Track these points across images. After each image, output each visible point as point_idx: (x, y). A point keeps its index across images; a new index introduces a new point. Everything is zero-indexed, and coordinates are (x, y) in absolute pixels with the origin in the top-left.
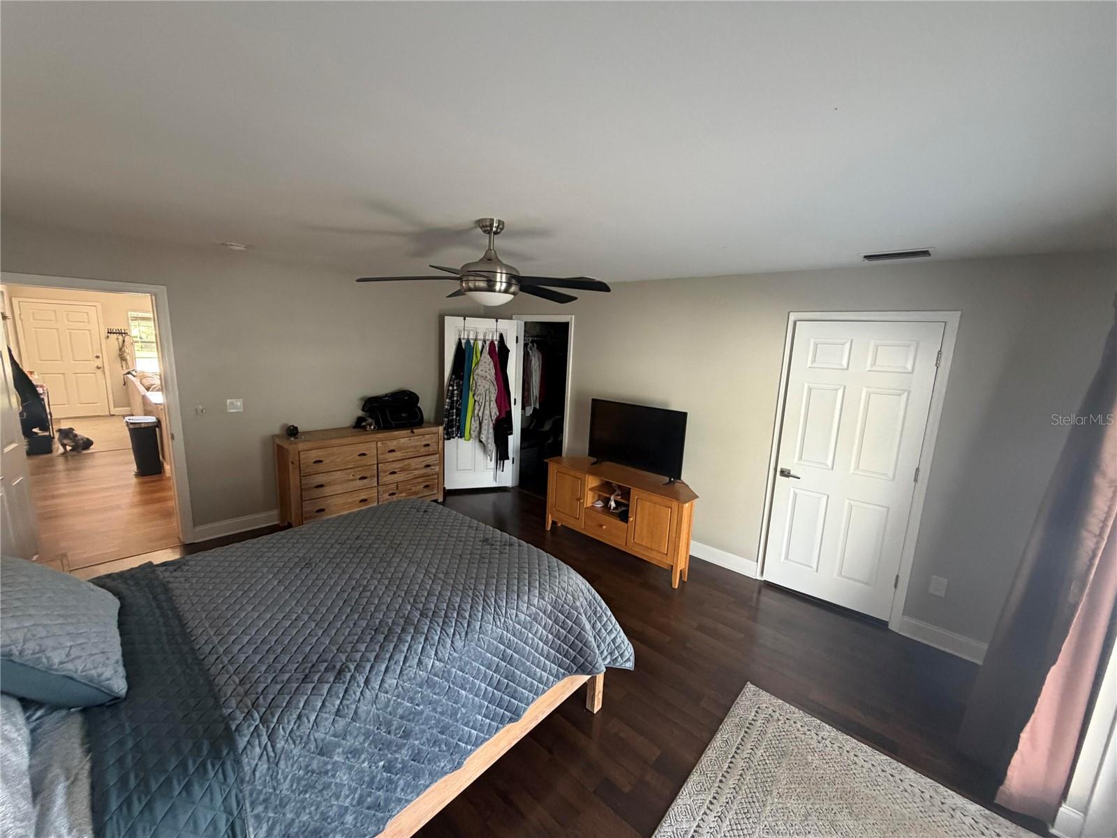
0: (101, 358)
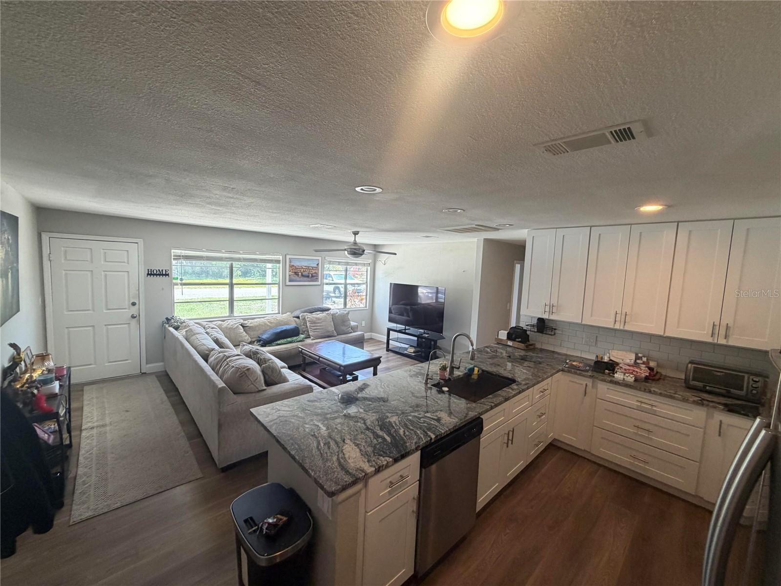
0: (137, 306)
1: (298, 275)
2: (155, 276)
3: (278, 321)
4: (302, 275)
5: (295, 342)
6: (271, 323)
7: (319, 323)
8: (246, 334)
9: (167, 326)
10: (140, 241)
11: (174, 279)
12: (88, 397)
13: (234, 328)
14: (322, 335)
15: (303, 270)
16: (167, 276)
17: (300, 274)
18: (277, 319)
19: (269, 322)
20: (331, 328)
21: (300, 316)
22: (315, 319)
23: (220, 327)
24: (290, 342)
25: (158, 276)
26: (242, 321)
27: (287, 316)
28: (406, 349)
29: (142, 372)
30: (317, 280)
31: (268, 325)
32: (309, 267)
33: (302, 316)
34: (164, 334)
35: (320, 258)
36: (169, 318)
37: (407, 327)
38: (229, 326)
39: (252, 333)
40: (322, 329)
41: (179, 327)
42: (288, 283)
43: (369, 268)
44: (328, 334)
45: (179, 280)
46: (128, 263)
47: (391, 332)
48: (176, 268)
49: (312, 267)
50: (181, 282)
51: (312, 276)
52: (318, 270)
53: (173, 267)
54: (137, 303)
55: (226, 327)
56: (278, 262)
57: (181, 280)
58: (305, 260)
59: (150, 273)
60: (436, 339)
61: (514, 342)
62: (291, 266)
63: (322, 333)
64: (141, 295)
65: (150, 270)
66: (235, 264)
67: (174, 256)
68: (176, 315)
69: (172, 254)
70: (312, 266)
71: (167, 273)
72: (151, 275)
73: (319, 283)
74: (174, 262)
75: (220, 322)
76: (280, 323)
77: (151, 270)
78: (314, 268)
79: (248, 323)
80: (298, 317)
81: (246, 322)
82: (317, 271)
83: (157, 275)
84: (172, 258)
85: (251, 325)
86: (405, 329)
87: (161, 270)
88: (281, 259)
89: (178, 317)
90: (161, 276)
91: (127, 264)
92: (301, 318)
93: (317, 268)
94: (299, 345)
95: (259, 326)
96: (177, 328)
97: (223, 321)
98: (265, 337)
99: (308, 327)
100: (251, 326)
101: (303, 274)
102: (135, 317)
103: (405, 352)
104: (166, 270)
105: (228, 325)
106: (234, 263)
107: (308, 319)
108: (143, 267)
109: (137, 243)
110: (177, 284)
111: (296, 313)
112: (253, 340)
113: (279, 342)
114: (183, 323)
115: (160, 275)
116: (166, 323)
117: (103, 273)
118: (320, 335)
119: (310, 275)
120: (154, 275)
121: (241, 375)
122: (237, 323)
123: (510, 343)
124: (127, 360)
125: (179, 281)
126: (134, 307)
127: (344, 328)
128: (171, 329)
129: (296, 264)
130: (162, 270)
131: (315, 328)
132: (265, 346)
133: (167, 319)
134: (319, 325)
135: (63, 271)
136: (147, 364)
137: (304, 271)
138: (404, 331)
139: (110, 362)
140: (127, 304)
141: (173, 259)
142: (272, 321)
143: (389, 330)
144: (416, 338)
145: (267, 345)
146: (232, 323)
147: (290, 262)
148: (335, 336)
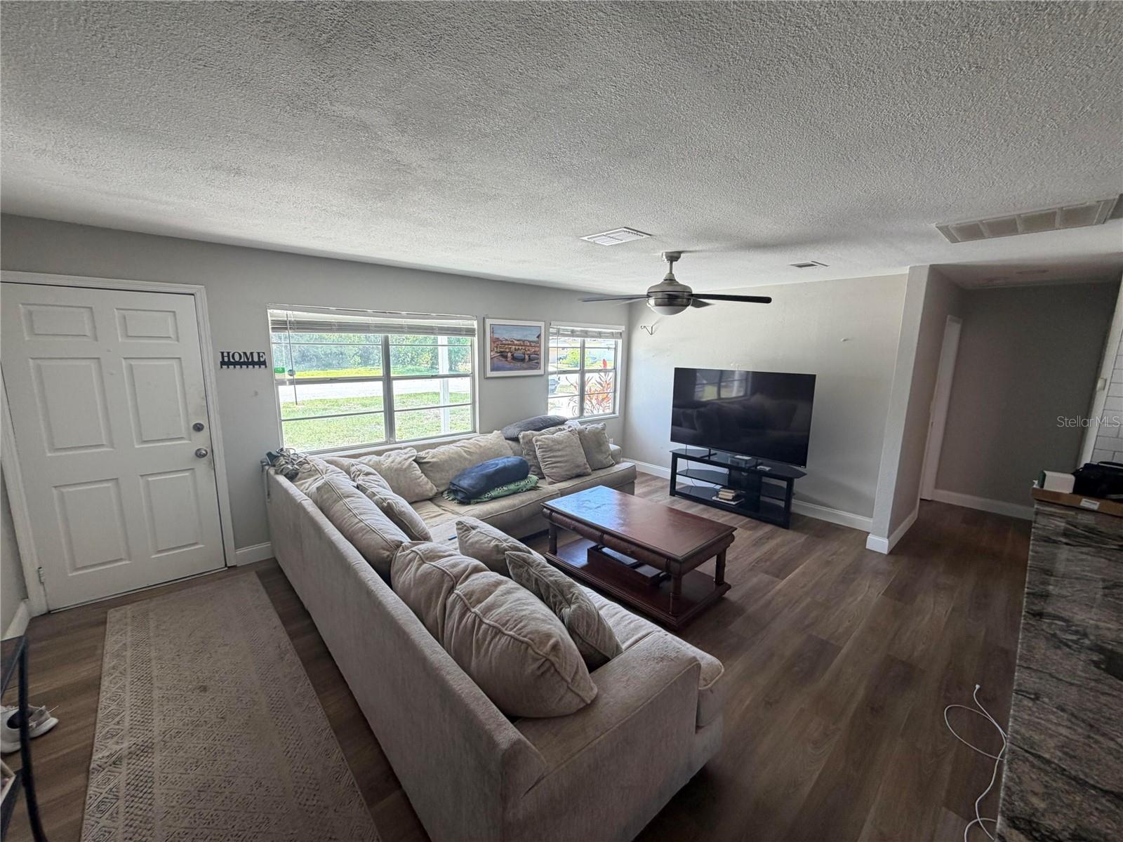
0: (206, 432)
1: (506, 357)
2: (238, 367)
3: (482, 450)
4: (514, 358)
5: (522, 491)
6: (469, 453)
7: (559, 450)
8: (426, 479)
9: (272, 471)
10: (199, 289)
11: (277, 371)
12: (116, 642)
13: (406, 469)
14: (568, 473)
15: (514, 347)
16: (263, 367)
17: (509, 355)
18: (481, 446)
19: (465, 451)
20: (582, 459)
21: (520, 436)
22: (551, 444)
23: (377, 467)
24: (515, 493)
25: (244, 367)
26: (415, 452)
27: (495, 438)
28: (717, 493)
29: (228, 565)
30: (537, 366)
31: (465, 459)
32: (524, 341)
33: (523, 438)
34: (268, 490)
35: (542, 324)
36: (274, 453)
37: (713, 452)
38: (395, 465)
39: (438, 476)
40: (566, 461)
41: (297, 474)
42: (490, 374)
43: (620, 342)
44: (578, 471)
45: (286, 373)
46: (178, 340)
47: (679, 460)
48: (280, 348)
49: (530, 342)
50: (292, 377)
51: (530, 359)
52: (540, 347)
53: (274, 347)
54: (206, 425)
55: (390, 469)
56: (470, 332)
57: (292, 372)
58: (515, 327)
59: (226, 359)
60: (789, 476)
61: (1104, 501)
62: (494, 341)
63: (566, 471)
64: (211, 407)
65: (225, 354)
66: (393, 338)
67: (274, 322)
68: (285, 447)
69: (270, 319)
70: (530, 339)
71: (262, 360)
72: (228, 364)
73: (540, 372)
74: (274, 336)
75: (375, 458)
76: (487, 453)
77: (228, 353)
78: (533, 344)
79: (428, 455)
80: (516, 440)
81: (422, 454)
82: (537, 349)
83: (241, 364)
84: (270, 327)
85: (434, 460)
86: (710, 455)
87: (248, 354)
88: (476, 326)
89: (292, 452)
90: (251, 367)
91: (176, 343)
92: (521, 440)
93: (538, 342)
94: (532, 496)
95: (450, 461)
96: (292, 477)
97: (379, 453)
98: (465, 483)
99: (540, 460)
100: (434, 463)
101: (515, 355)
102: (204, 456)
103: (714, 498)
104: (259, 353)
105: (392, 462)
106: (389, 335)
107: (538, 443)
108: (210, 348)
109: (193, 295)
110: (282, 383)
111: (512, 431)
112: (441, 489)
113: (493, 493)
114: (305, 463)
115: (247, 364)
116: (268, 464)
117: (124, 362)
118: (564, 473)
119: (527, 357)
120: (235, 364)
121: (539, 673)
122: (409, 457)
123: (1086, 503)
124: (196, 544)
125: (287, 376)
126: (202, 432)
127: (600, 457)
128: (282, 479)
129: (504, 335)
130: (252, 353)
131: (554, 460)
132: (468, 504)
133: (269, 455)
134: (560, 453)
135: (30, 360)
136: (237, 547)
137: (516, 350)
138: (707, 458)
139: (160, 552)
140: (183, 427)
141: (273, 328)
142: (471, 450)
143: (676, 456)
144: (725, 471)
145: (472, 501)
146: (399, 459)
147: (492, 332)
148: (589, 475)
